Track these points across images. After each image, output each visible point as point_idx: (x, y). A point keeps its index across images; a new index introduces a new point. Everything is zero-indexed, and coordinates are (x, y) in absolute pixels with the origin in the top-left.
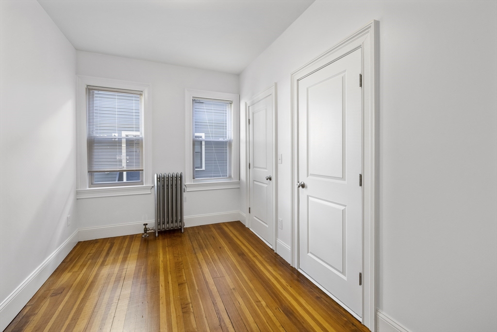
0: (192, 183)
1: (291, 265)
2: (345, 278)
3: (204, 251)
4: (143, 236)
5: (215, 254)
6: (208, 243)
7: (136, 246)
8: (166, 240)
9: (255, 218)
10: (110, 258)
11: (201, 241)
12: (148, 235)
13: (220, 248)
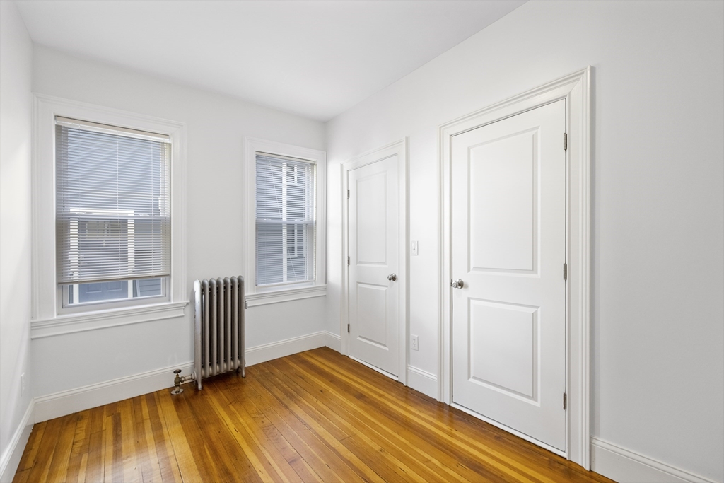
0: (255, 293)
1: (438, 400)
2: (537, 404)
3: (299, 401)
4: (173, 392)
5: (319, 403)
6: (298, 387)
7: (168, 412)
8: (221, 392)
9: (359, 339)
10: (128, 443)
11: (284, 385)
12: (181, 390)
13: (322, 391)
